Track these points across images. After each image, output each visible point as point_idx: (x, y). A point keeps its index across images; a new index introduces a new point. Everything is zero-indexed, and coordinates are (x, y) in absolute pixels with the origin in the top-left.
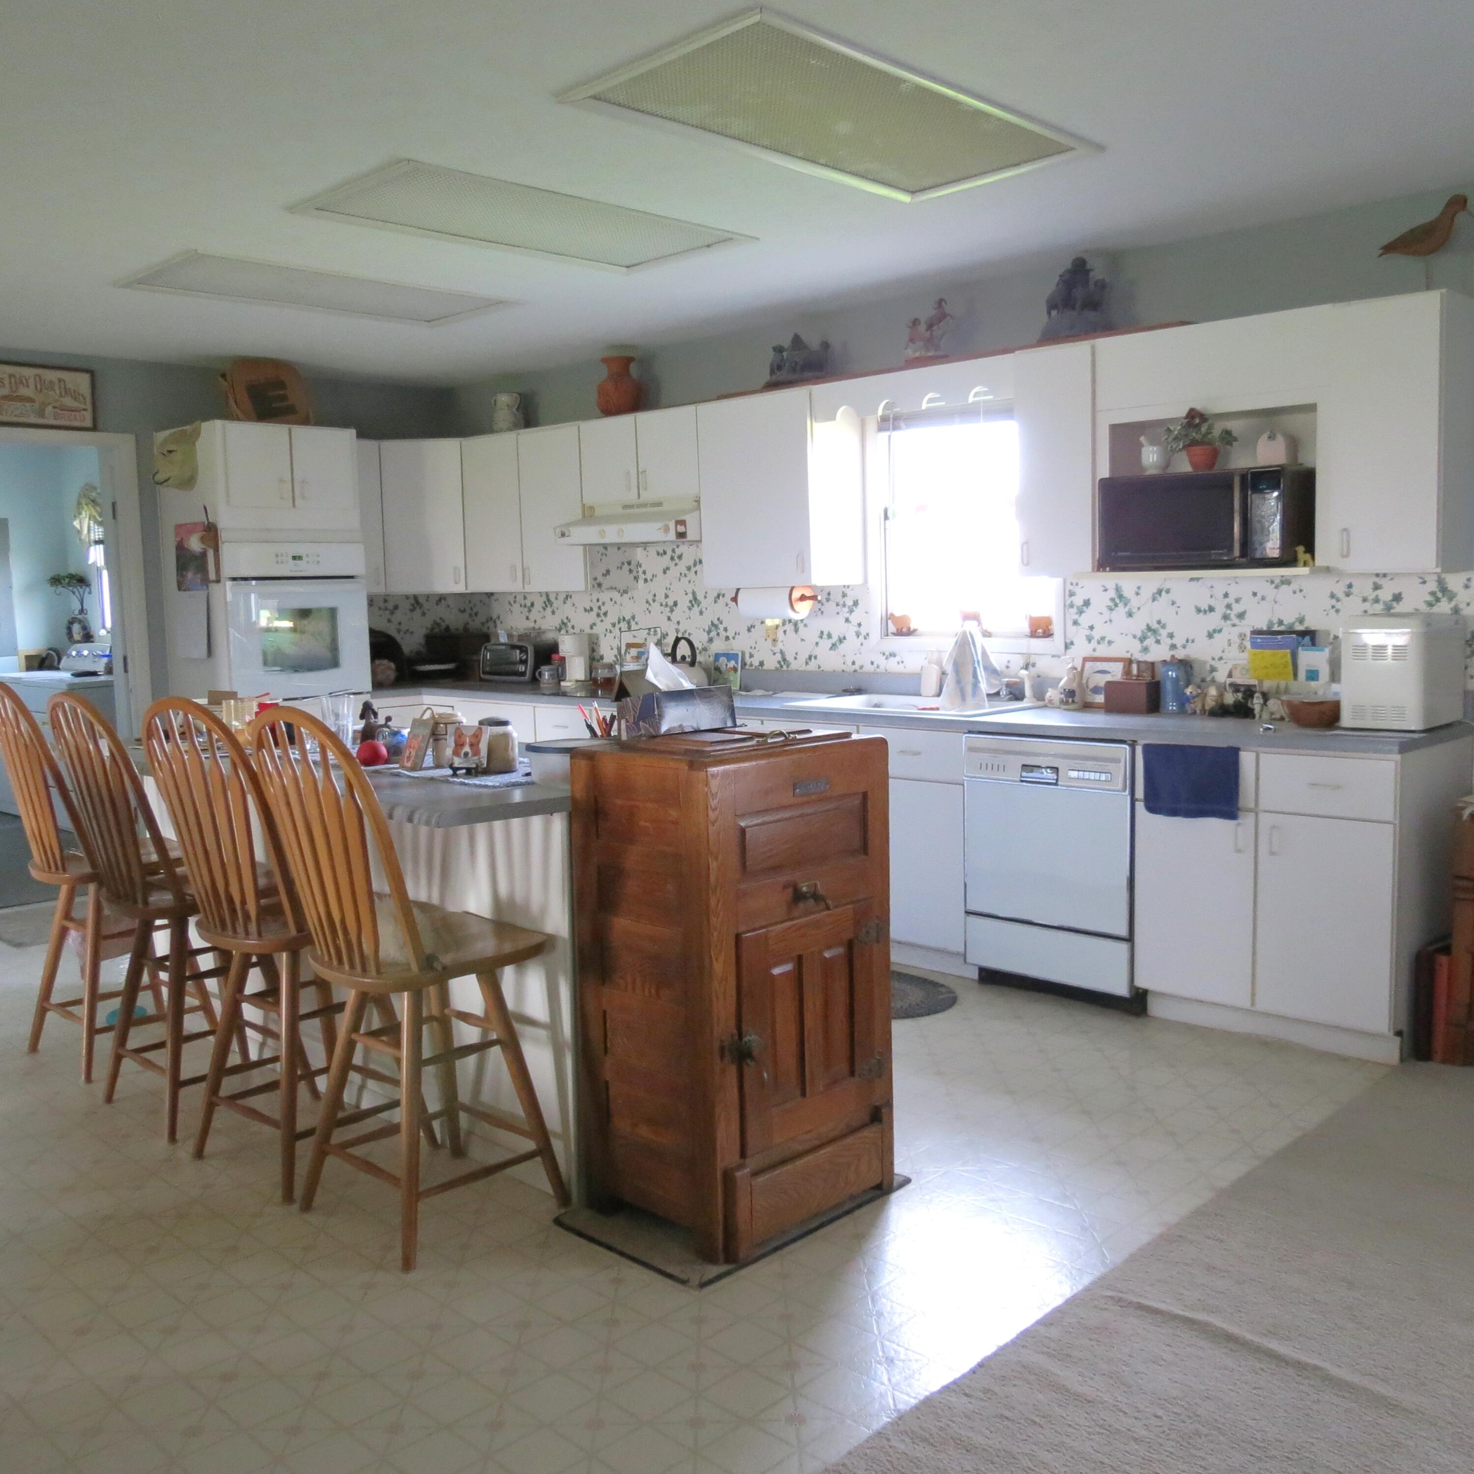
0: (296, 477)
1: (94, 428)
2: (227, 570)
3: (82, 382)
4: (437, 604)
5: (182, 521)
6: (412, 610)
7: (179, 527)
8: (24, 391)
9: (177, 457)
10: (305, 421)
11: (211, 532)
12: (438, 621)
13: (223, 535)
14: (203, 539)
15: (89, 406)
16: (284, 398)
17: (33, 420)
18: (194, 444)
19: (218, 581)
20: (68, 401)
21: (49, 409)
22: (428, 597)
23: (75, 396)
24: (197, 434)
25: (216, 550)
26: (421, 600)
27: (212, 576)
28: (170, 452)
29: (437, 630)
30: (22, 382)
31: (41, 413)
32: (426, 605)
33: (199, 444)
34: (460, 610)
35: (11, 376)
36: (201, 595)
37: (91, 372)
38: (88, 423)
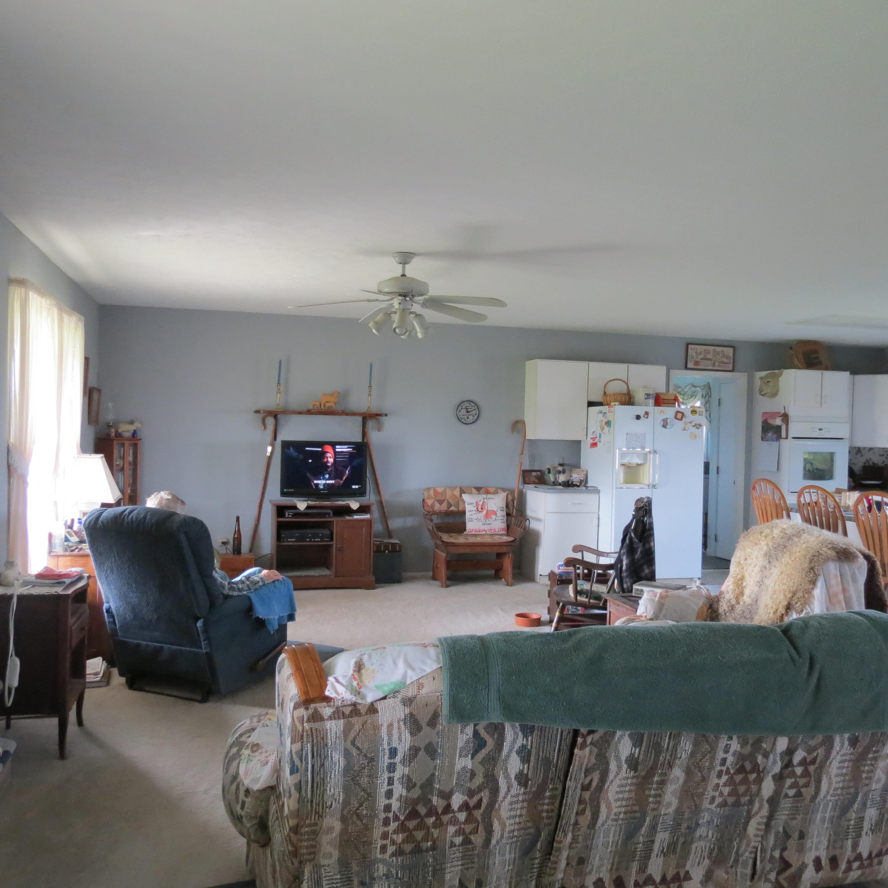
0: (823, 394)
1: (733, 371)
2: (791, 434)
3: (730, 351)
4: (869, 451)
5: (768, 411)
6: (857, 454)
7: (764, 414)
8: (709, 356)
9: (771, 384)
10: (827, 369)
11: (785, 417)
12: (868, 459)
13: (791, 419)
14: (782, 420)
15: (732, 360)
16: (817, 358)
17: (711, 368)
18: (778, 379)
19: (787, 438)
20: (725, 360)
21: (717, 363)
22: (864, 448)
23: (727, 357)
24: (781, 374)
25: (787, 425)
26: (862, 450)
27: (784, 435)
28: (768, 382)
29: (867, 464)
30: (708, 352)
31: (714, 365)
32: (863, 452)
33: (781, 379)
34: (880, 455)
35: (705, 350)
36: (775, 444)
37: (734, 347)
38: (730, 368)
